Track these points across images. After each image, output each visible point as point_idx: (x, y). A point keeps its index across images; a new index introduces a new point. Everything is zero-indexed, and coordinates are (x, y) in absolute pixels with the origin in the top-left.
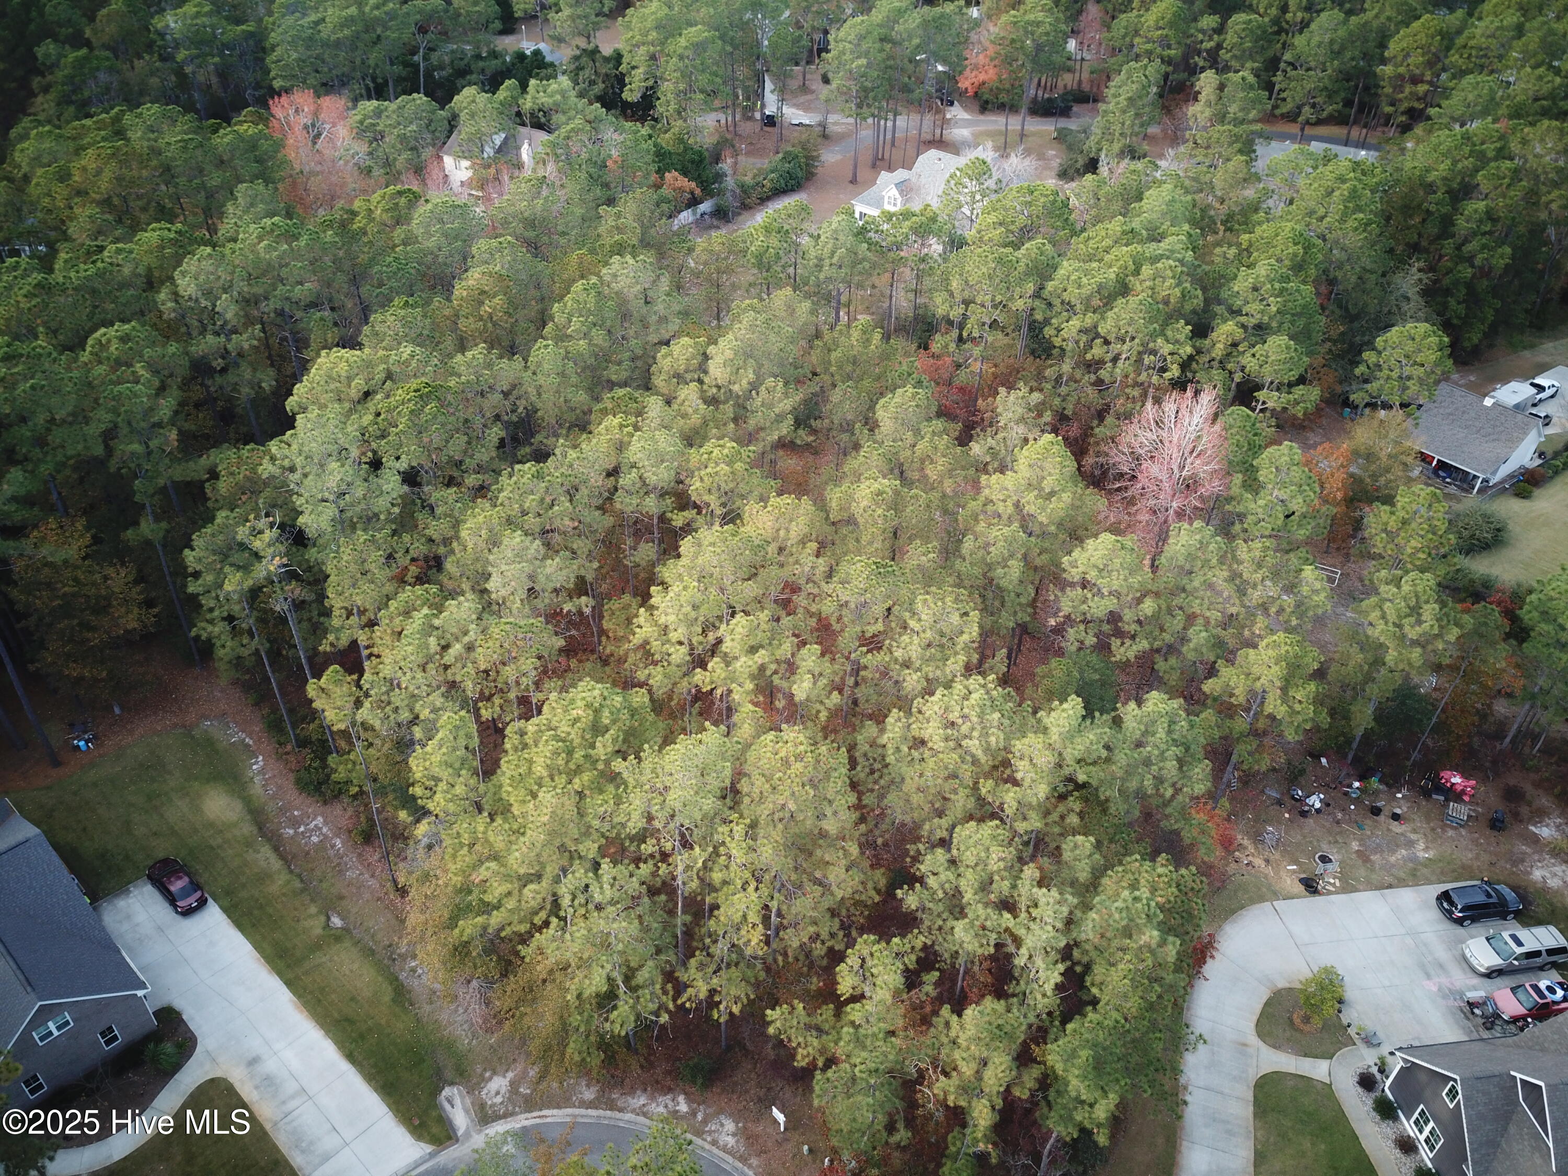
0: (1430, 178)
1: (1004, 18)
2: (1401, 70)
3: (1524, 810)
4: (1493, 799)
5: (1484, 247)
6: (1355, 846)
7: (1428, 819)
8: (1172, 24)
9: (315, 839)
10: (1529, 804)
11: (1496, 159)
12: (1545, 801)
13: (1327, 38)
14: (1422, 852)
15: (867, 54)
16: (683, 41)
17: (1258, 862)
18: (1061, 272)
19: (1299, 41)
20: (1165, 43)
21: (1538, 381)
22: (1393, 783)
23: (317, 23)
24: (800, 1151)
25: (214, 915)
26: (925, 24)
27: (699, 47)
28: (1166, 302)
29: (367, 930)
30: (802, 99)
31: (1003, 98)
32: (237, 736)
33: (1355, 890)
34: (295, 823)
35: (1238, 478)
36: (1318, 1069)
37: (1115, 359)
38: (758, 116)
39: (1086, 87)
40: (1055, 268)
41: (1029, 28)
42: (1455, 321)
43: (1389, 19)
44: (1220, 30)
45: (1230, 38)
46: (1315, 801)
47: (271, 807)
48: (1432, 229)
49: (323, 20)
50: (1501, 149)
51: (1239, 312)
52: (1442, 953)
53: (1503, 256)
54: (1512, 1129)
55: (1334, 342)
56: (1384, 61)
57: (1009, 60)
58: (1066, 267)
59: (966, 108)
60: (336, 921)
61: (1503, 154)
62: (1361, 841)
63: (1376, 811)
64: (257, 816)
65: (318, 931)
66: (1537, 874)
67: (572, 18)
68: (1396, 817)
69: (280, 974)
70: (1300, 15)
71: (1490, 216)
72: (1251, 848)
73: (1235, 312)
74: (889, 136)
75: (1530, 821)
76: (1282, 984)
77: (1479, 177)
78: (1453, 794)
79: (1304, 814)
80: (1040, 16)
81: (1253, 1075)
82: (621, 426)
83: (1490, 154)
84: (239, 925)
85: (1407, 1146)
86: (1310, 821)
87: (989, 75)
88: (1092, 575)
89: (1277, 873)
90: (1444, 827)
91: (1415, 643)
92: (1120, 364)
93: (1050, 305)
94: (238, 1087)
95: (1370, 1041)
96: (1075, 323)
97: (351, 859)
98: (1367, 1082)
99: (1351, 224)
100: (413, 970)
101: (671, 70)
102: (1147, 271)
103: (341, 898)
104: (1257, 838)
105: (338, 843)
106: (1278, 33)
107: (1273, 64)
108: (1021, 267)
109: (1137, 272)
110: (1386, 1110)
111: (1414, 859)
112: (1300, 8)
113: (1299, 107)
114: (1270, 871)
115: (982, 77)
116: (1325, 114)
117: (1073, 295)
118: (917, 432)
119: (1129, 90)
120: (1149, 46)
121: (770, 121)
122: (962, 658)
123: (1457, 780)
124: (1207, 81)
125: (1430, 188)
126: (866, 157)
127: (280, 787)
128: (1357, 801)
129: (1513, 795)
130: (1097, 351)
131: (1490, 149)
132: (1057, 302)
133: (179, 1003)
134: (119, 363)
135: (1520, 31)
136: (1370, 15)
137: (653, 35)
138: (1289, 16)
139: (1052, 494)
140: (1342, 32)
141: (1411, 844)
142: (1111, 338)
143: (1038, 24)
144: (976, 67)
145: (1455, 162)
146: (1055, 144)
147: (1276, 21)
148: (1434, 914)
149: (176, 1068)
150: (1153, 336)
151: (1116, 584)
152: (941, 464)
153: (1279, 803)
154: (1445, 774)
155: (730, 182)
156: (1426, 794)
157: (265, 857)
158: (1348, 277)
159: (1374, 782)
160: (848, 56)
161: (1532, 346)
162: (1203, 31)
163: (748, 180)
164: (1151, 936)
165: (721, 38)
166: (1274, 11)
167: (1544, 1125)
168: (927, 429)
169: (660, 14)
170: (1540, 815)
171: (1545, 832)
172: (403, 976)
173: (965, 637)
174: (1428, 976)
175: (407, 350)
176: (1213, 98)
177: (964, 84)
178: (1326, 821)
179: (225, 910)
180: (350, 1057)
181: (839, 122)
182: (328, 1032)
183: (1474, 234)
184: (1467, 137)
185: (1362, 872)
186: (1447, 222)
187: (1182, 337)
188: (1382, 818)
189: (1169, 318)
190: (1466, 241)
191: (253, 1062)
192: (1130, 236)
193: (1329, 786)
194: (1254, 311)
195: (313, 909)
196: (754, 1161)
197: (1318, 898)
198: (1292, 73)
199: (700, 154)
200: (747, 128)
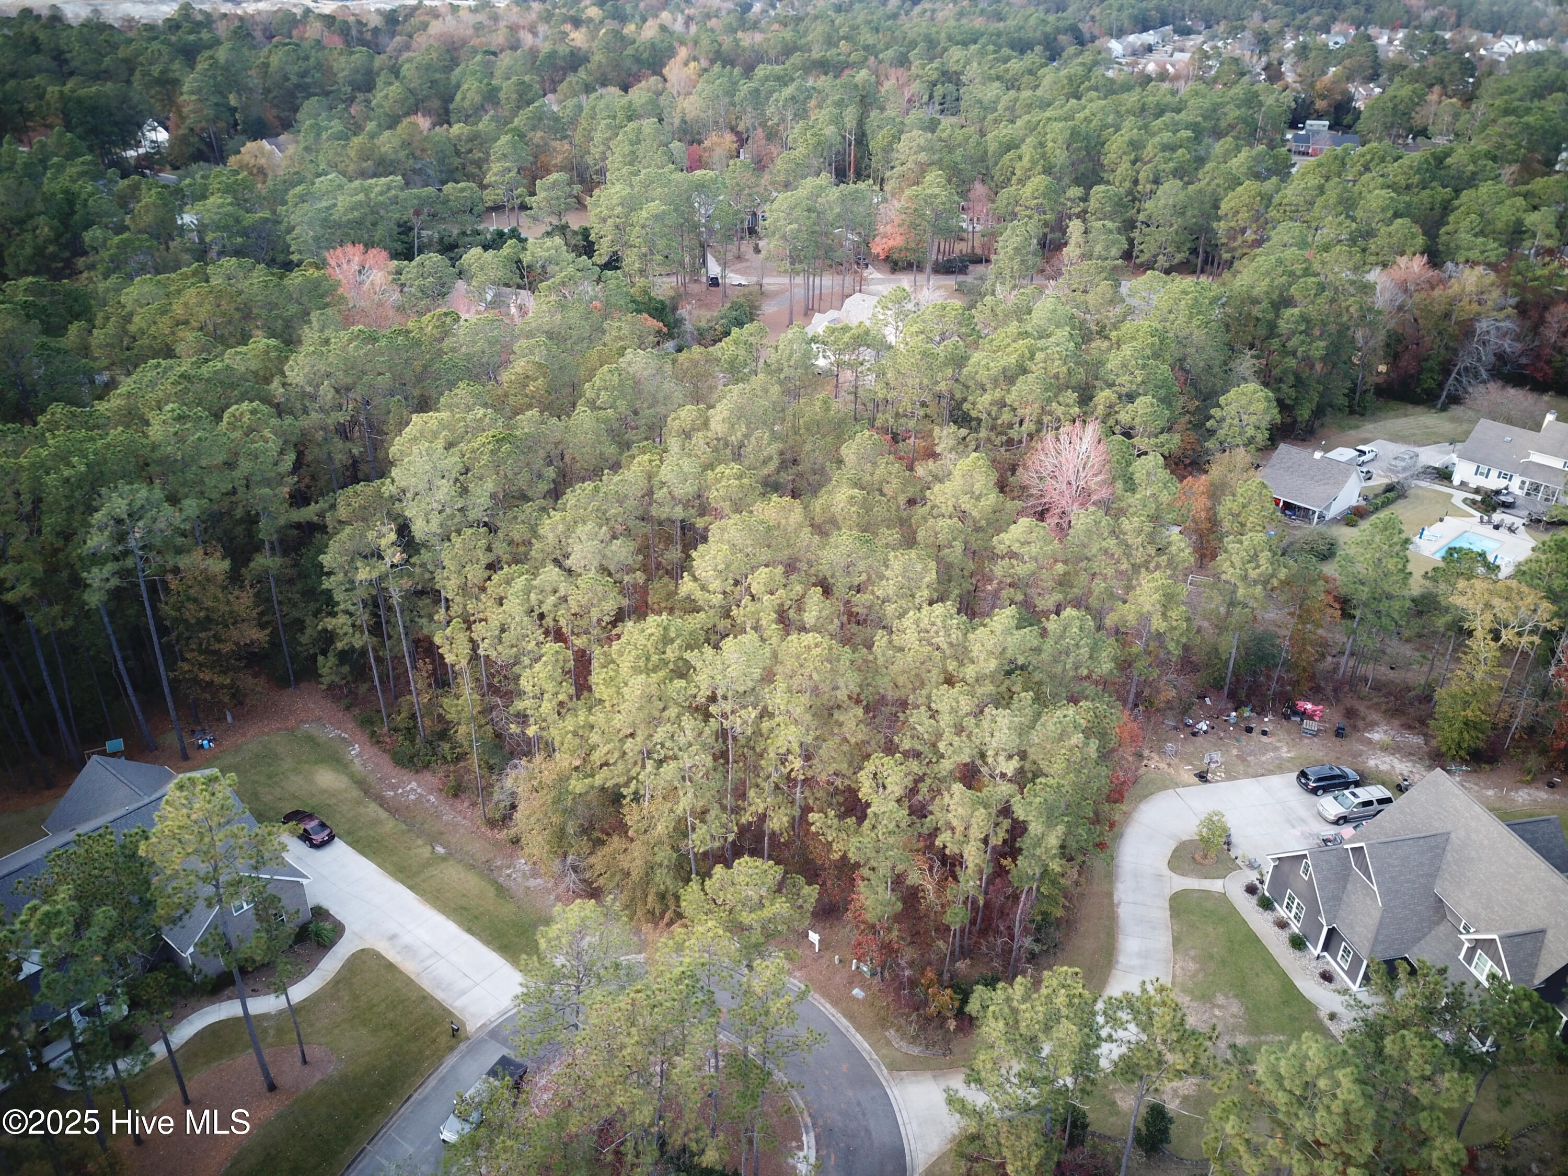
0: (1255, 292)
1: (908, 192)
2: (1233, 224)
3: (1360, 724)
4: (1336, 718)
5: (1303, 342)
6: (1235, 752)
7: (1289, 732)
8: (1044, 195)
9: (412, 797)
10: (1364, 719)
11: (1304, 276)
12: (1374, 716)
13: (1171, 202)
14: (1285, 753)
15: (797, 221)
16: (644, 214)
17: (1163, 766)
18: (972, 361)
19: (1149, 205)
20: (1040, 209)
21: (1360, 447)
22: (1261, 711)
23: (328, 208)
24: (833, 962)
25: (339, 848)
26: (843, 199)
27: (657, 217)
28: (1056, 377)
29: (467, 853)
30: (739, 266)
31: (911, 257)
32: (333, 733)
33: (1236, 778)
34: (394, 787)
35: (1119, 485)
36: (1216, 885)
37: (1021, 423)
38: (704, 279)
39: (978, 251)
40: (967, 358)
41: (929, 200)
42: (1288, 402)
43: (1218, 185)
44: (1085, 199)
45: (1093, 204)
46: (1203, 726)
47: (371, 779)
48: (1262, 331)
49: (335, 205)
50: (1306, 269)
51: (1113, 385)
52: (1303, 812)
53: (1319, 348)
54: (1349, 887)
55: (1193, 414)
56: (1219, 219)
57: (914, 226)
58: (976, 357)
59: (878, 270)
60: (440, 850)
61: (1307, 272)
62: (1239, 749)
63: (1249, 730)
64: (362, 785)
65: (428, 855)
66: (1372, 763)
67: (548, 200)
68: (1264, 733)
69: (402, 882)
70: (1148, 187)
71: (1305, 319)
72: (1156, 758)
73: (1111, 385)
74: (817, 292)
75: (1365, 730)
76: (1185, 838)
77: (1292, 290)
78: (1304, 715)
79: (1194, 734)
80: (937, 191)
81: (1168, 893)
82: (651, 461)
83: (1299, 273)
84: (362, 852)
85: (1282, 925)
86: (1199, 739)
87: (897, 241)
88: (1016, 547)
89: (1177, 771)
90: (1301, 738)
91: (1256, 582)
92: (1025, 425)
93: (967, 387)
94: (384, 953)
95: (1252, 866)
96: (987, 398)
97: (445, 808)
98: (1251, 890)
99: (1195, 322)
100: (509, 876)
101: (635, 235)
102: (1039, 356)
103: (441, 833)
104: (1161, 752)
105: (432, 798)
106: (1133, 201)
107: (1130, 225)
108: (942, 358)
109: (1032, 357)
110: (1266, 904)
111: (1280, 758)
112: (1148, 181)
113: (1155, 256)
114: (1172, 771)
115: (891, 243)
116: (1176, 261)
117: (983, 376)
118: (875, 464)
119: (1015, 241)
120: (1028, 212)
121: (714, 282)
122: (926, 593)
123: (1309, 706)
124: (1075, 227)
125: (1255, 301)
126: (799, 307)
127: (377, 765)
128: (1234, 725)
129: (1350, 714)
130: (1006, 417)
131: (1298, 268)
132: (971, 383)
133: (326, 904)
134: (250, 430)
135: (1321, 190)
136: (1203, 183)
137: (619, 209)
138: (1140, 188)
139: (980, 496)
140: (1182, 196)
141: (1276, 749)
142: (1016, 404)
143: (936, 196)
144: (885, 236)
145: (1272, 280)
146: (957, 294)
147: (1130, 192)
148: (1297, 789)
149: (333, 943)
150: (1049, 401)
151: (1034, 549)
152: (895, 483)
153: (1176, 728)
154: (1300, 703)
155: (688, 326)
156: (1287, 717)
157: (373, 809)
158: (1196, 362)
159: (1247, 713)
160: (782, 222)
161: (1357, 427)
162: (1072, 200)
163: (703, 324)
164: (1077, 738)
165: (675, 210)
166: (1127, 184)
167: (1369, 878)
168: (882, 461)
169: (624, 193)
170: (1372, 726)
171: (1376, 736)
172: (501, 880)
173: (927, 579)
174: (1293, 827)
175: (480, 412)
176: (1081, 241)
177: (875, 249)
178: (1211, 738)
179: (349, 844)
180: (470, 931)
181: (772, 282)
182: (448, 917)
183: (1294, 333)
184: (1280, 262)
185: (1241, 768)
186: (1272, 327)
187: (1071, 402)
188: (1254, 734)
189: (1061, 389)
190: (1289, 339)
191: (393, 937)
192: (1025, 335)
193: (1215, 716)
194: (1125, 382)
195: (420, 842)
196: (797, 974)
197: (1208, 785)
198: (1146, 230)
199: (662, 302)
200: (693, 288)
